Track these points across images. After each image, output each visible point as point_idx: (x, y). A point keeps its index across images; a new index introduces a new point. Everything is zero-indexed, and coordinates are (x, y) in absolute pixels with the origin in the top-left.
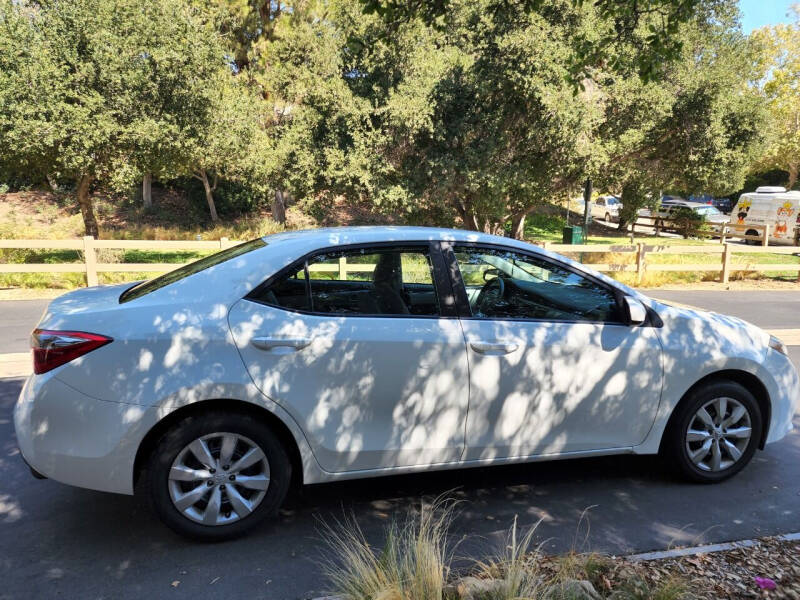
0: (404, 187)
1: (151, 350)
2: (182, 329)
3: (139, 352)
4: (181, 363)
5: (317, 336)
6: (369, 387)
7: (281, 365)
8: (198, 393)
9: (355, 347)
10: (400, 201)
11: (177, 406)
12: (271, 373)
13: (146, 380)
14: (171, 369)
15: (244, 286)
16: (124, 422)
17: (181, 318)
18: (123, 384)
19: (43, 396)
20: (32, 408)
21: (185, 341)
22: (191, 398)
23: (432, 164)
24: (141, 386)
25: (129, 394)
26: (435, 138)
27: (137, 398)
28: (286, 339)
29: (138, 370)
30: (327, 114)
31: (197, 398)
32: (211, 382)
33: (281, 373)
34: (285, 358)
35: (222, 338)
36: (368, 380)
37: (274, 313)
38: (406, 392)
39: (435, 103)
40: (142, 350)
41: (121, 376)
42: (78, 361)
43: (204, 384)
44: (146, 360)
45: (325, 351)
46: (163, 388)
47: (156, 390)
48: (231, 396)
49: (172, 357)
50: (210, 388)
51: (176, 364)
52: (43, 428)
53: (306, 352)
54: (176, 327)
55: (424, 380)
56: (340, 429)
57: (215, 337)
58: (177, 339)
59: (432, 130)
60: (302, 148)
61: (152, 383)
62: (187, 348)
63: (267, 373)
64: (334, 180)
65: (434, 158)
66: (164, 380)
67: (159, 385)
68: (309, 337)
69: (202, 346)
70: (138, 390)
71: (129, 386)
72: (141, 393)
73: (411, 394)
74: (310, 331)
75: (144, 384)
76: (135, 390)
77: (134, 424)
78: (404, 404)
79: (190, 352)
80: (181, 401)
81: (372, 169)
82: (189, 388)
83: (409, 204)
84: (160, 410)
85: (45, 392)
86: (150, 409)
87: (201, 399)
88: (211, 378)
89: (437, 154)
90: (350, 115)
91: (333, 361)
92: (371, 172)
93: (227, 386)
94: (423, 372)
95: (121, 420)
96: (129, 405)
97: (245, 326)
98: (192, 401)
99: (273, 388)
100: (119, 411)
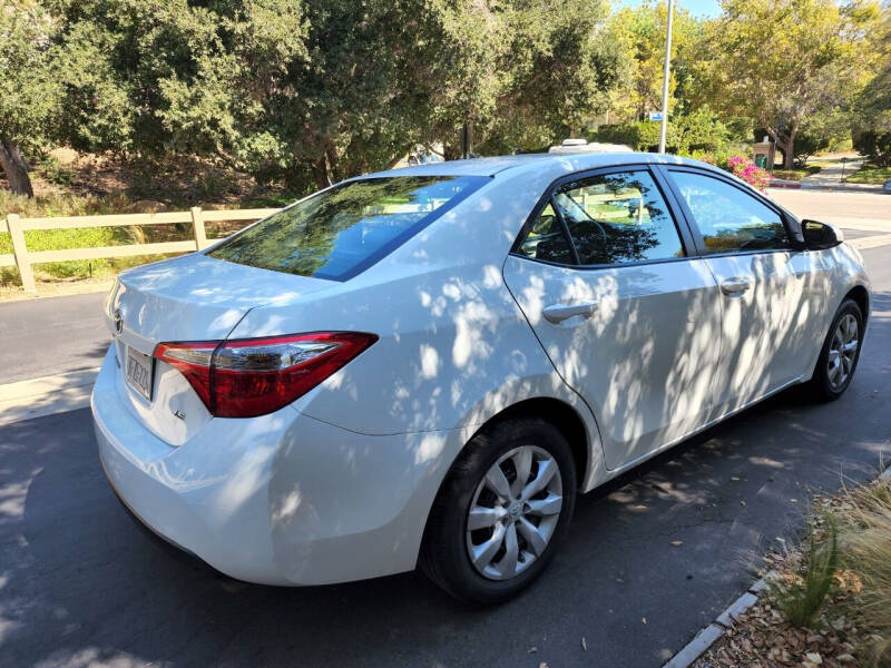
0: (274, 135)
1: (432, 345)
2: (461, 307)
3: (419, 350)
4: (475, 358)
5: (602, 296)
6: (650, 354)
7: (576, 341)
8: (505, 396)
9: (637, 305)
10: (271, 151)
11: (483, 420)
12: (569, 353)
13: (437, 392)
14: (465, 368)
15: (504, 237)
16: (417, 462)
17: (453, 291)
18: (407, 402)
19: (288, 452)
20: (269, 476)
21: (473, 324)
22: (497, 405)
23: (311, 103)
24: (433, 402)
25: (418, 417)
26: (312, 70)
27: (431, 423)
28: (572, 306)
29: (422, 377)
30: (134, 32)
31: (503, 403)
32: (516, 378)
33: (577, 351)
34: (578, 331)
35: (512, 314)
36: (649, 346)
37: (551, 272)
38: (678, 354)
39: (308, 23)
40: (422, 347)
41: (402, 393)
42: (335, 380)
43: (510, 381)
44: (430, 360)
45: (613, 315)
46: (463, 398)
47: (454, 403)
48: (537, 394)
49: (462, 350)
50: (518, 387)
51: (469, 359)
52: (291, 504)
53: (595, 320)
54: (453, 306)
55: (691, 336)
56: (626, 413)
57: (503, 313)
58: (461, 322)
59: (309, 59)
60: (104, 78)
61: (447, 393)
62: (477, 334)
63: (566, 354)
64: (176, 124)
65: (310, 95)
66: (461, 386)
67: (456, 396)
68: (595, 299)
69: (493, 329)
70: (430, 408)
71: (416, 405)
72: (434, 412)
73: (681, 356)
74: (594, 291)
75: (436, 398)
76: (426, 410)
77: (433, 461)
78: (675, 369)
79: (481, 339)
80: (487, 413)
81: (231, 108)
82: (495, 392)
83: (282, 157)
84: (463, 433)
85: (292, 443)
86: (452, 433)
87: (507, 405)
88: (515, 373)
89: (314, 91)
90: (191, 32)
91: (620, 326)
92: (232, 113)
93: (534, 379)
94: (690, 327)
95: (414, 459)
96: (422, 433)
97: (528, 292)
98: (498, 409)
99: (574, 374)
100: (409, 446)
